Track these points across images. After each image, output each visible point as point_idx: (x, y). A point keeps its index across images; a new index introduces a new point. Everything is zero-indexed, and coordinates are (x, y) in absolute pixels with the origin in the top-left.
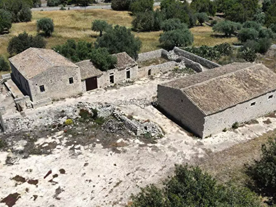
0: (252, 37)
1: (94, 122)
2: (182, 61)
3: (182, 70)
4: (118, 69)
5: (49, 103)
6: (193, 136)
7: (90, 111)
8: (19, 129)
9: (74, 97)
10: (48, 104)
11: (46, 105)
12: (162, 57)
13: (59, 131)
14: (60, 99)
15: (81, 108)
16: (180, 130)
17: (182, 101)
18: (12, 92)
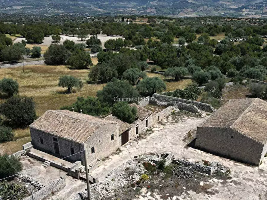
0: (207, 79)
1: (164, 173)
2: (174, 105)
3: (178, 113)
4: (140, 119)
5: (100, 164)
6: (250, 165)
7: (152, 163)
8: (101, 196)
9: (115, 154)
10: (100, 166)
11: (98, 167)
12: (150, 104)
13: (142, 188)
14: (105, 159)
15: (142, 162)
16: (235, 163)
17: (232, 137)
18: (52, 161)
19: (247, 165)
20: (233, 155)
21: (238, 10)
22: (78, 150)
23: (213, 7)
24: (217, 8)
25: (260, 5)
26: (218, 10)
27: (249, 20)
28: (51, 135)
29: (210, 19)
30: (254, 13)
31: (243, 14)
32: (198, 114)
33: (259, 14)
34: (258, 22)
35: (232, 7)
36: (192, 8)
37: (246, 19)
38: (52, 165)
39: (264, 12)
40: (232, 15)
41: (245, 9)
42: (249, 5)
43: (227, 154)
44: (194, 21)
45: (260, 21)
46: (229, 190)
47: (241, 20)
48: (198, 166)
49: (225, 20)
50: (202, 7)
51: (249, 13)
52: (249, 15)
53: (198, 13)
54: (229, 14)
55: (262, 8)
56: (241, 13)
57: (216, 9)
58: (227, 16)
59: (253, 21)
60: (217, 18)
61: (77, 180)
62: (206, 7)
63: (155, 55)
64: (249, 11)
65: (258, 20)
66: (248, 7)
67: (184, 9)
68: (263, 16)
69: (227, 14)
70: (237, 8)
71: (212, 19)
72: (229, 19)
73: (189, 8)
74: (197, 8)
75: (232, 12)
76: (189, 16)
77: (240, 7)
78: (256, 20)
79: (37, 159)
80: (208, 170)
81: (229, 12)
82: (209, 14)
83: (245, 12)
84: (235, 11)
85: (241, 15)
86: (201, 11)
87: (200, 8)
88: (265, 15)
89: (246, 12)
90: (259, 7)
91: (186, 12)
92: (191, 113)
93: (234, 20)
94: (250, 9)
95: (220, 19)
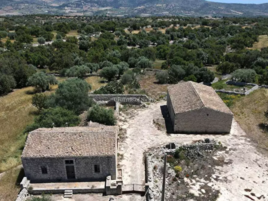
13: (183, 179)
14: (118, 167)
16: (215, 136)
17: (208, 115)
18: (74, 188)
19: (223, 135)
20: (209, 130)
21: (60, 7)
22: (105, 165)
23: (34, 5)
24: (40, 6)
25: (79, 3)
26: (41, 8)
27: (77, 17)
28: (63, 158)
29: (38, 17)
30: (76, 11)
31: (67, 12)
32: (141, 105)
33: (81, 12)
34: (85, 19)
35: (54, 5)
36: (11, 5)
37: (74, 17)
38: (76, 192)
39: (84, 10)
40: (57, 13)
41: (66, 7)
42: (69, 3)
43: (204, 131)
44: (25, 20)
45: (86, 18)
46: (236, 156)
47: (70, 17)
48: (201, 145)
49: (55, 17)
50: (23, 5)
51: (71, 11)
52: (72, 13)
53: (20, 11)
54: (53, 12)
55: (81, 6)
56: (64, 11)
57: (38, 6)
58: (51, 14)
59: (80, 18)
60: (46, 16)
61: (120, 196)
62: (28, 5)
63: (29, 57)
64: (71, 9)
65: (84, 18)
66: (69, 5)
67: (3, 6)
68: (85, 13)
69: (51, 12)
70: (58, 6)
71: (41, 17)
72: (58, 17)
73: (8, 6)
74: (17, 5)
75: (55, 10)
76: (11, 14)
77: (61, 5)
78: (83, 17)
79: (49, 193)
80: (210, 147)
81: (52, 10)
82: (32, 12)
83: (67, 10)
84: (58, 9)
85: (65, 13)
86: (22, 8)
87: (21, 5)
88: (86, 12)
89: (69, 10)
90: (78, 5)
91: (6, 9)
92: (134, 106)
93: (64, 18)
94: (71, 7)
95: (49, 17)
